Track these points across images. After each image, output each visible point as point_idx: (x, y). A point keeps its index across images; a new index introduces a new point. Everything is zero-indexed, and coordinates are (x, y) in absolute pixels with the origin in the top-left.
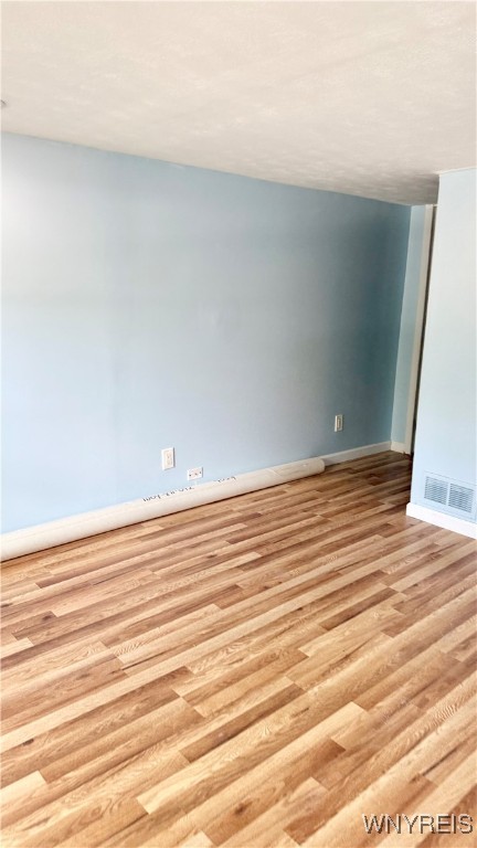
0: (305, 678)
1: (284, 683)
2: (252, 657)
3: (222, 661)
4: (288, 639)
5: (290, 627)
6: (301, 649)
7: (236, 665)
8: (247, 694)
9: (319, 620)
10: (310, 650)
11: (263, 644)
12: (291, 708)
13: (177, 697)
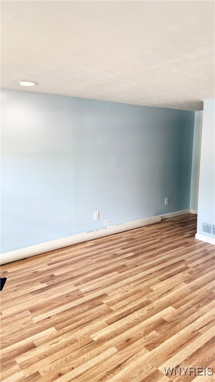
0: (152, 298)
1: (144, 299)
2: (132, 290)
3: (120, 291)
4: (146, 284)
5: (147, 280)
6: (151, 288)
7: (125, 293)
8: (130, 303)
9: (158, 278)
10: (154, 288)
11: (135, 286)
12: (147, 308)
13: (103, 303)
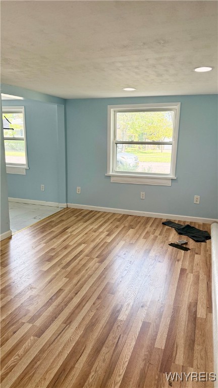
0: (62, 272)
1: (69, 269)
2: (83, 272)
3: (92, 268)
4: (75, 281)
5: (76, 285)
6: (68, 279)
7: (87, 268)
8: (78, 264)
9: (66, 291)
10: (65, 280)
11: (83, 276)
12: (64, 264)
13: (96, 257)
